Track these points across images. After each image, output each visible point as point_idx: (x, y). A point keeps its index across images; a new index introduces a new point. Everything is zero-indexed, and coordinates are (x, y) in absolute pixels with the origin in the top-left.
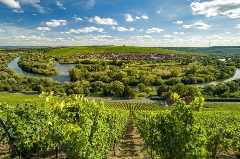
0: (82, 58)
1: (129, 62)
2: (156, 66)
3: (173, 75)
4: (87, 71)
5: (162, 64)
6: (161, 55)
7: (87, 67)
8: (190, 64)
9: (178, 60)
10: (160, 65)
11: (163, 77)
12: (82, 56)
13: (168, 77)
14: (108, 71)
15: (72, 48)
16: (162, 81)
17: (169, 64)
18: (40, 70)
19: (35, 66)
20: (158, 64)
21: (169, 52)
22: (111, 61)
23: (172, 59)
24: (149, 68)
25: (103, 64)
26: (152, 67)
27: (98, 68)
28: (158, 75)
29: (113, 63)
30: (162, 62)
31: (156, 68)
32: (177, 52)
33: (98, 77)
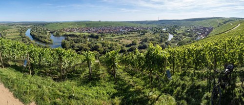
0: (69, 32)
1: (103, 36)
2: (123, 37)
3: (134, 44)
4: (74, 43)
5: (128, 36)
6: (128, 28)
7: (74, 40)
8: (146, 34)
9: (138, 31)
10: (126, 37)
11: (127, 46)
12: (68, 30)
13: (130, 45)
14: (88, 43)
15: (61, 24)
16: (126, 49)
17: (132, 35)
18: (43, 40)
19: (40, 37)
20: (124, 36)
21: (133, 25)
22: (90, 34)
23: (135, 31)
24: (117, 39)
25: (84, 37)
26: (120, 38)
27: (81, 41)
28: (124, 45)
29: (92, 36)
30: (128, 34)
31: (123, 39)
32: (139, 25)
33: (82, 47)
